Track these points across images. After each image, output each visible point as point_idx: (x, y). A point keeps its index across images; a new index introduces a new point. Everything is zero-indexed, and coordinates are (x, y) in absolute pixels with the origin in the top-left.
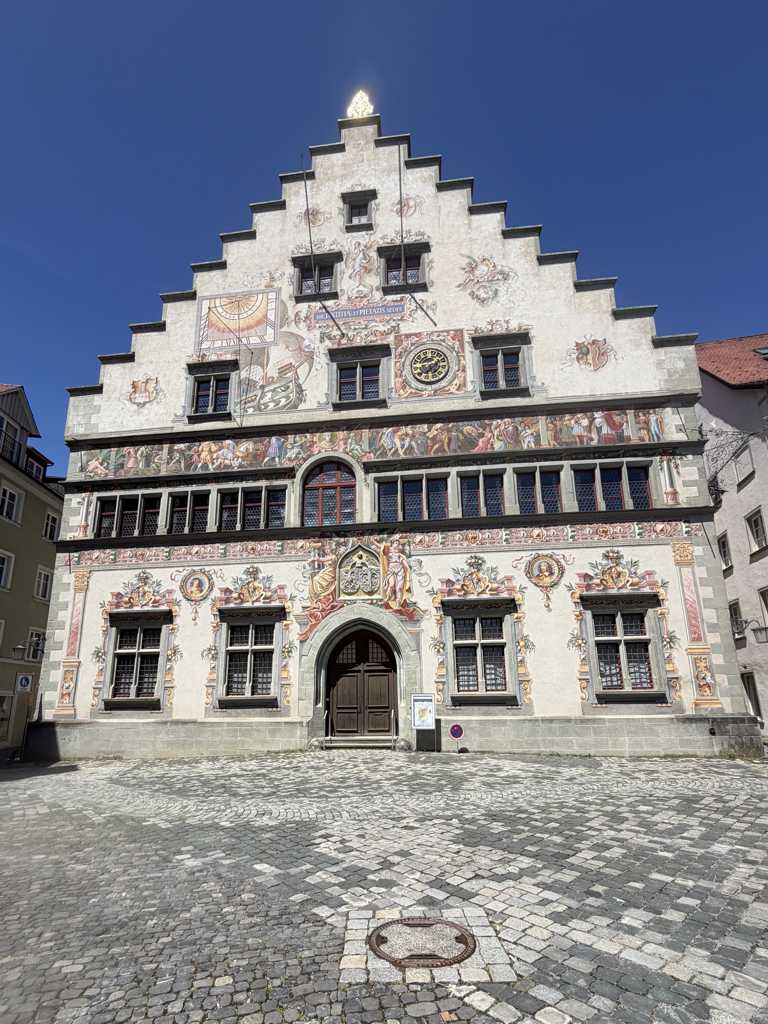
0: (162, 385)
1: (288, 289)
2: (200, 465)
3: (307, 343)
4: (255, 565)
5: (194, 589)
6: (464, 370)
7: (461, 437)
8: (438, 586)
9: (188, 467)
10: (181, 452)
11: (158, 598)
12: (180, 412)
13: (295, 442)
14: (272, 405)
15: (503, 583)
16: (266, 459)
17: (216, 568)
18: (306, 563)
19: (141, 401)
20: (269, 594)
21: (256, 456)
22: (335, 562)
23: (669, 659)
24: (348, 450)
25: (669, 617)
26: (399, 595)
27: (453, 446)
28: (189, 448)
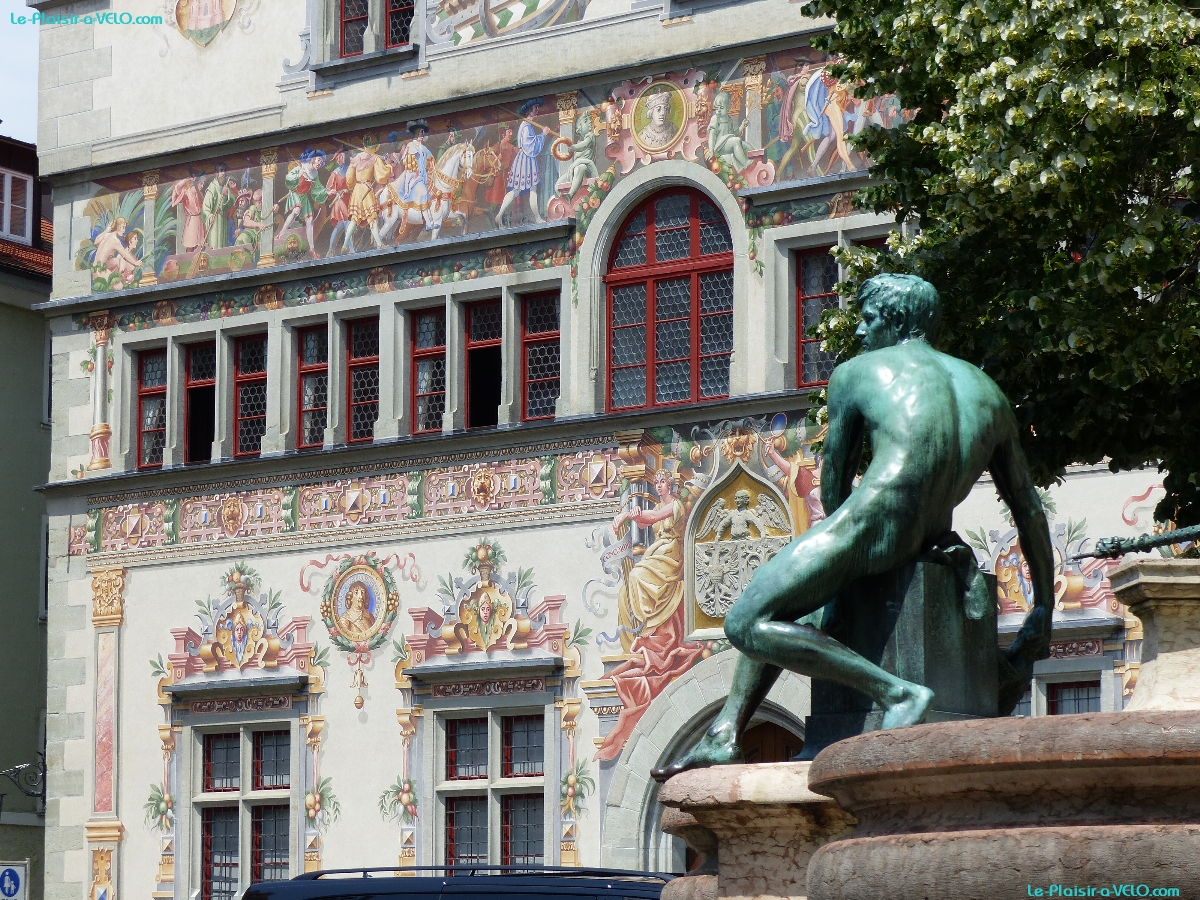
2: (350, 227)
4: (492, 539)
5: (354, 614)
9: (322, 237)
10: (305, 187)
11: (276, 643)
12: (297, 56)
16: (508, 199)
17: (402, 550)
18: (609, 528)
19: (204, 23)
20: (526, 624)
22: (680, 523)
28: (323, 175)
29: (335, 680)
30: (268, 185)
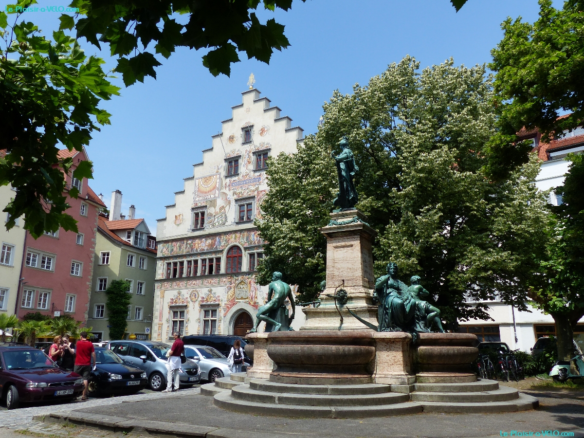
0: (184, 217)
1: (223, 173)
2: (195, 249)
3: (228, 196)
5: (193, 297)
9: (192, 250)
12: (189, 228)
13: (224, 239)
14: (217, 224)
16: (215, 246)
17: (200, 289)
18: (226, 287)
19: (178, 223)
20: (215, 299)
21: (212, 245)
22: (235, 287)
24: (240, 242)
26: (253, 299)
28: (192, 242)
29: (191, 305)
30: (185, 243)
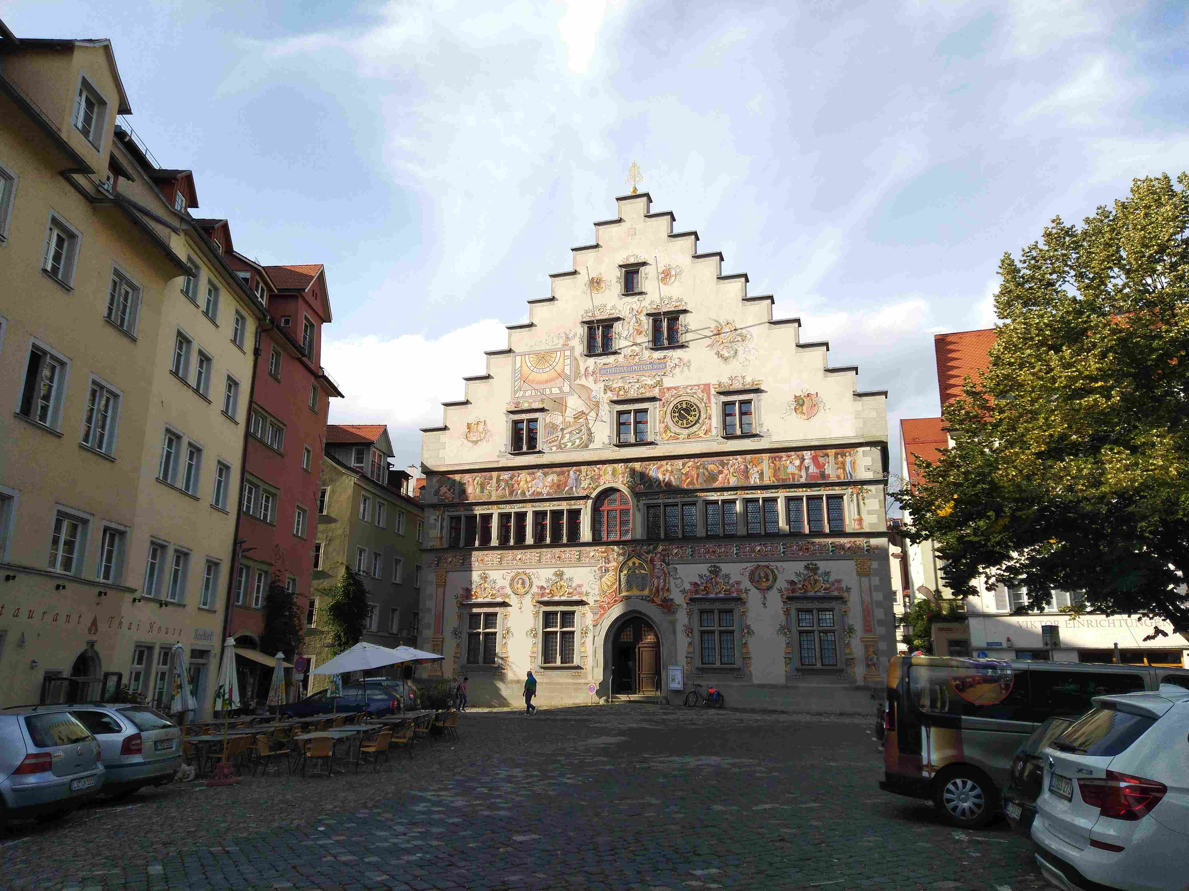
0: (489, 426)
1: (579, 347)
2: (519, 492)
3: (594, 394)
4: (561, 569)
5: (519, 586)
6: (710, 419)
7: (707, 474)
8: (688, 587)
9: (511, 493)
10: (506, 481)
11: (495, 592)
12: (503, 449)
13: (587, 475)
14: (569, 445)
15: (733, 586)
16: (567, 488)
17: (534, 571)
18: (596, 568)
19: (475, 439)
20: (571, 591)
21: (559, 486)
22: (617, 568)
23: (848, 645)
24: (625, 482)
25: (850, 614)
26: (661, 593)
27: (700, 480)
28: (511, 478)
29: (513, 602)
30: (494, 480)
